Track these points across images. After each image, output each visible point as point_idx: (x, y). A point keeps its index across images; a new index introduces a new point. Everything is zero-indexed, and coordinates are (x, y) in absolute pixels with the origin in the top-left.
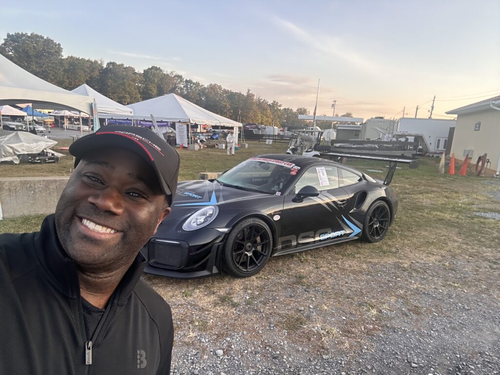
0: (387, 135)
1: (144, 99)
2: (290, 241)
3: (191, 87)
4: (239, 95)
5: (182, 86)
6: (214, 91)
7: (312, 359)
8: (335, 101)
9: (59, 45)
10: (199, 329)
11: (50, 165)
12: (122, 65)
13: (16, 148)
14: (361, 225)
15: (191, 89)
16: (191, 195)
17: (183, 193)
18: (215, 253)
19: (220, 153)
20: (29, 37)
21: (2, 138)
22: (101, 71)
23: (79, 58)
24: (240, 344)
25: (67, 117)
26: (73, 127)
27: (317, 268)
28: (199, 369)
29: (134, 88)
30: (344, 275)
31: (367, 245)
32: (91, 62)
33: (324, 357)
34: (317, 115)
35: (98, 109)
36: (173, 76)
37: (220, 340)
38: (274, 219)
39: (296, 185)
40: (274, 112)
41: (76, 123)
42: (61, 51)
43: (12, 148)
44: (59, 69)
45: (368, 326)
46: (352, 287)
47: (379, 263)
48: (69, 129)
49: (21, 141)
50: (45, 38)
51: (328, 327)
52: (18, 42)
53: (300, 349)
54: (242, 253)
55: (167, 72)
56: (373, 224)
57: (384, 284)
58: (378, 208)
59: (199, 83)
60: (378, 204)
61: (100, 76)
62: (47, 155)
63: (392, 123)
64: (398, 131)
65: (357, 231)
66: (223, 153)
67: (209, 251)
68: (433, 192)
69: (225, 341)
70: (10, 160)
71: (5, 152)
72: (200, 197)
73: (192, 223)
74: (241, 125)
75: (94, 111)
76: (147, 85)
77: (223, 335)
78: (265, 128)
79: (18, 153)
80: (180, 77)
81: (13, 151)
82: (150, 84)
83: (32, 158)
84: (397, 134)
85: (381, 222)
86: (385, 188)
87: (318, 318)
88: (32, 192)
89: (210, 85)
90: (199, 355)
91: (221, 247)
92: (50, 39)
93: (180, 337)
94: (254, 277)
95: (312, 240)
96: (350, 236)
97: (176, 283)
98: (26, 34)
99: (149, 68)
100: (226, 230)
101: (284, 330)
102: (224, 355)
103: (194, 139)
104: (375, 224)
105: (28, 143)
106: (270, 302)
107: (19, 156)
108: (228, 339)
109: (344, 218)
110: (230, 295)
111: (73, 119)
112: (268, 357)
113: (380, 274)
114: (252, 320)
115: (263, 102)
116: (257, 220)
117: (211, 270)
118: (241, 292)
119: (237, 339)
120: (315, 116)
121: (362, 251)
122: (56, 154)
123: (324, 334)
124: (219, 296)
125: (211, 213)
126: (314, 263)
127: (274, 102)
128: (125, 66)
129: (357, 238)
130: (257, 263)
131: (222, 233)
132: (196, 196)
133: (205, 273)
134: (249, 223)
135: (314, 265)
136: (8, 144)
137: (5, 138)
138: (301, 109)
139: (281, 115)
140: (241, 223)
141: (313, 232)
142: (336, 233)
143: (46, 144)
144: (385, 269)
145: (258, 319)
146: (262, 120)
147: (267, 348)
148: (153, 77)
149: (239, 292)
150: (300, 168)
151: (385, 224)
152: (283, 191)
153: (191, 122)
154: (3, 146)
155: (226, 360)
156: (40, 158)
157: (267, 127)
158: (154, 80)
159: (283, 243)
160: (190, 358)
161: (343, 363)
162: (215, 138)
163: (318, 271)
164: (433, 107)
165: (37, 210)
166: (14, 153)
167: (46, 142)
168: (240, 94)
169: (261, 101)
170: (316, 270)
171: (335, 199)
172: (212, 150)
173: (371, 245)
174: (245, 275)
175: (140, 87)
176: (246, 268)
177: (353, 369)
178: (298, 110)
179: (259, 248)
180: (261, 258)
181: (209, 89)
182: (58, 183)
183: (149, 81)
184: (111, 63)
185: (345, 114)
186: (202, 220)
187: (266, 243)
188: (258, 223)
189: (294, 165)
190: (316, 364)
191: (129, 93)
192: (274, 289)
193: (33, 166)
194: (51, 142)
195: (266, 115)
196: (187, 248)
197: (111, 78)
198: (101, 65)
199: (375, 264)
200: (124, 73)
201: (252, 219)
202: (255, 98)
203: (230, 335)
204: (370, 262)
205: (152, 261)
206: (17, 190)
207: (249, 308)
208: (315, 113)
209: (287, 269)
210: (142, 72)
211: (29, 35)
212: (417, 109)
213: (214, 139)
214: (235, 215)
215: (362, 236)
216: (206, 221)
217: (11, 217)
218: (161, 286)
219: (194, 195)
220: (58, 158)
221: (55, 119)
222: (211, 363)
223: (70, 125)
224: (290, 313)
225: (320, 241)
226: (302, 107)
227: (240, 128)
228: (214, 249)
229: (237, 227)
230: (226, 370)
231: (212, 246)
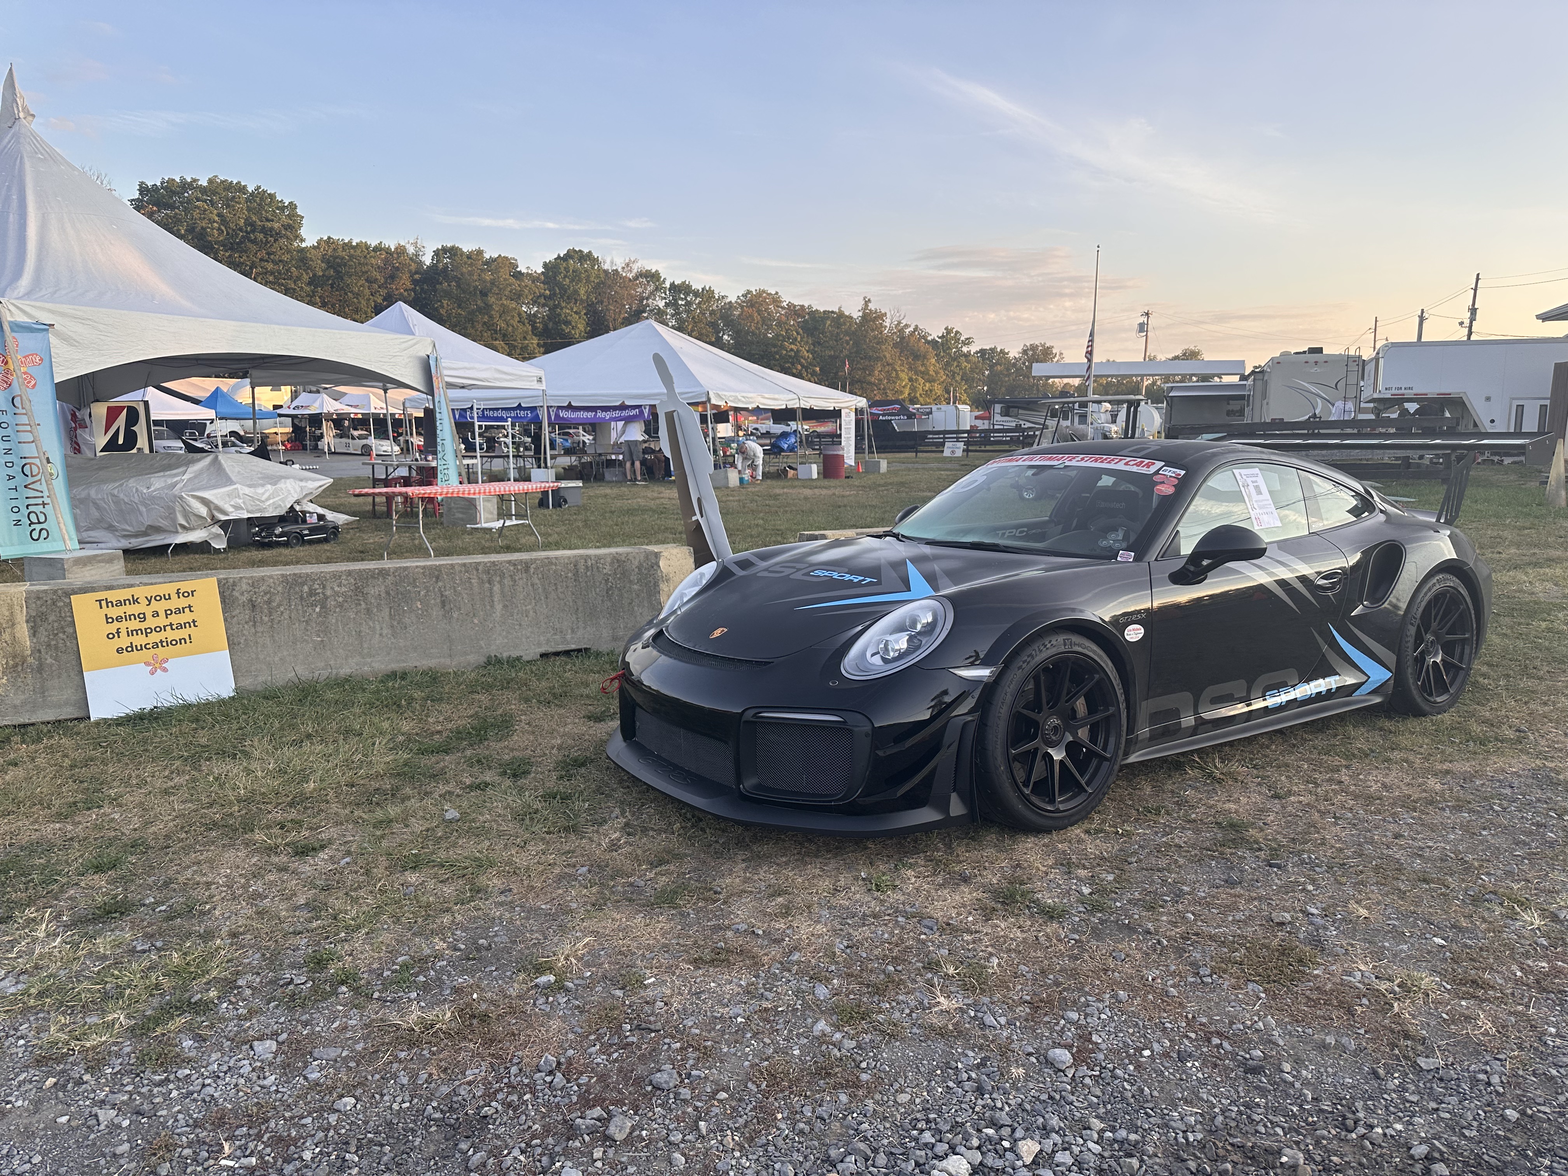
0: (1339, 404)
1: (549, 349)
2: (1176, 714)
3: (688, 304)
4: (839, 318)
5: (661, 304)
6: (759, 312)
7: (1381, 1072)
8: (1147, 314)
9: (292, 206)
10: (965, 987)
11: (319, 547)
12: (480, 252)
13: (216, 502)
14: (1390, 658)
15: (688, 312)
16: (835, 575)
17: (808, 574)
18: (955, 746)
19: (808, 492)
20: (203, 190)
21: (175, 475)
22: (417, 277)
23: (350, 242)
24: (1118, 1030)
25: (329, 417)
26: (347, 445)
27: (1276, 796)
28: (1007, 1109)
29: (517, 319)
30: (1378, 812)
31: (1413, 724)
32: (388, 251)
33: (1422, 1062)
34: (1096, 359)
35: (446, 372)
36: (630, 276)
37: (1047, 1019)
38: (1127, 638)
39: (1178, 528)
40: (948, 364)
41: (356, 433)
42: (300, 225)
43: (205, 502)
44: (299, 278)
45: (1530, 962)
46: (1421, 849)
47: (1477, 774)
48: (335, 453)
49: (229, 481)
50: (250, 189)
51: (1399, 973)
52: (172, 207)
53: (1330, 1040)
54: (1036, 749)
55: (612, 263)
56: (1422, 652)
57: (1524, 833)
58: (1438, 598)
59: (711, 292)
60: (1438, 584)
61: (414, 290)
62: (304, 521)
63: (1353, 367)
64: (1380, 386)
65: (1379, 675)
66: (816, 491)
67: (933, 747)
68: (1551, 561)
69: (1062, 1022)
70: (199, 541)
71: (186, 515)
72: (869, 580)
73: (868, 655)
74: (862, 402)
75: (434, 379)
76: (556, 306)
77: (1049, 1002)
78: (931, 413)
79: (223, 518)
80: (653, 277)
81: (210, 509)
82: (563, 304)
83: (262, 530)
84: (1376, 396)
85: (1448, 649)
86: (1448, 532)
87: (1352, 945)
88: (318, 610)
89: (744, 296)
90: (993, 1066)
91: (971, 730)
92: (264, 192)
93: (907, 1011)
94: (1076, 831)
95: (1241, 709)
96: (1357, 693)
97: (828, 851)
98: (195, 180)
99: (559, 257)
100: (984, 673)
101: (1251, 986)
102: (1076, 1064)
103: (725, 453)
104: (1429, 653)
105: (250, 486)
106: (1166, 901)
107: (224, 525)
108: (1074, 1016)
109: (1335, 633)
110: (1022, 883)
111: (346, 423)
112: (1226, 1068)
113: (1500, 805)
114: (1128, 956)
115: (912, 333)
116: (1076, 639)
117: (944, 807)
118: (1056, 874)
119: (1103, 1016)
120: (1090, 360)
121: (1404, 741)
122: (330, 516)
123: (1395, 993)
124: (986, 888)
125: (930, 620)
126: (1259, 784)
127: (948, 331)
128: (487, 256)
129: (1378, 700)
130: (1083, 782)
131: (975, 682)
132: (856, 579)
133: (927, 815)
134: (1053, 651)
135: (1265, 790)
136: (193, 490)
137: (184, 473)
138: (1033, 348)
139: (972, 370)
140: (1029, 651)
141: (1243, 683)
142: (1313, 684)
143: (302, 488)
144: (1508, 791)
145: (1147, 954)
146: (913, 389)
147: (1216, 1041)
148: (572, 281)
149: (1047, 874)
150: (1183, 473)
151: (1462, 653)
152: (1140, 548)
153: (714, 401)
154: (181, 498)
155: (1087, 1081)
156: (286, 529)
157: (934, 408)
158: (576, 292)
159: (1154, 717)
160: (965, 1076)
161: (1495, 1079)
162: (786, 446)
163: (1284, 807)
164: (1473, 311)
165: (332, 663)
166: (213, 517)
167: (301, 480)
168: (841, 315)
169: (907, 331)
170: (1276, 805)
171: (1306, 570)
172: (781, 483)
173: (1427, 723)
174: (1050, 823)
175: (535, 315)
176: (1052, 801)
177: (1541, 1100)
178: (1025, 352)
179: (1083, 734)
180: (1091, 770)
181: (742, 307)
182: (390, 578)
183: (562, 297)
184: (445, 250)
185: (1179, 352)
186: (903, 645)
187: (1107, 718)
188: (1080, 649)
189: (1159, 464)
190: (1402, 1089)
191: (504, 335)
192: (1163, 863)
193: (267, 553)
194: (314, 480)
195: (924, 374)
196: (867, 735)
197: (448, 294)
198: (415, 259)
199: (1468, 778)
200: (488, 276)
201: (1061, 638)
202: (887, 323)
203: (1075, 1002)
204: (1447, 772)
205: (749, 783)
206: (274, 604)
207: (1102, 922)
208: (1089, 354)
209: (1177, 803)
210: (540, 270)
211: (204, 182)
212: (1422, 319)
213: (782, 450)
214: (1009, 625)
215: (1392, 694)
216: (918, 647)
217: (259, 688)
218: (786, 863)
219: (847, 577)
220: (336, 528)
221: (294, 425)
222: (1040, 1090)
223: (338, 440)
224: (1249, 931)
225: (1266, 710)
226: (1037, 343)
227: (859, 412)
228: (951, 736)
229: (1019, 662)
230: (1102, 1110)
231: (945, 726)
